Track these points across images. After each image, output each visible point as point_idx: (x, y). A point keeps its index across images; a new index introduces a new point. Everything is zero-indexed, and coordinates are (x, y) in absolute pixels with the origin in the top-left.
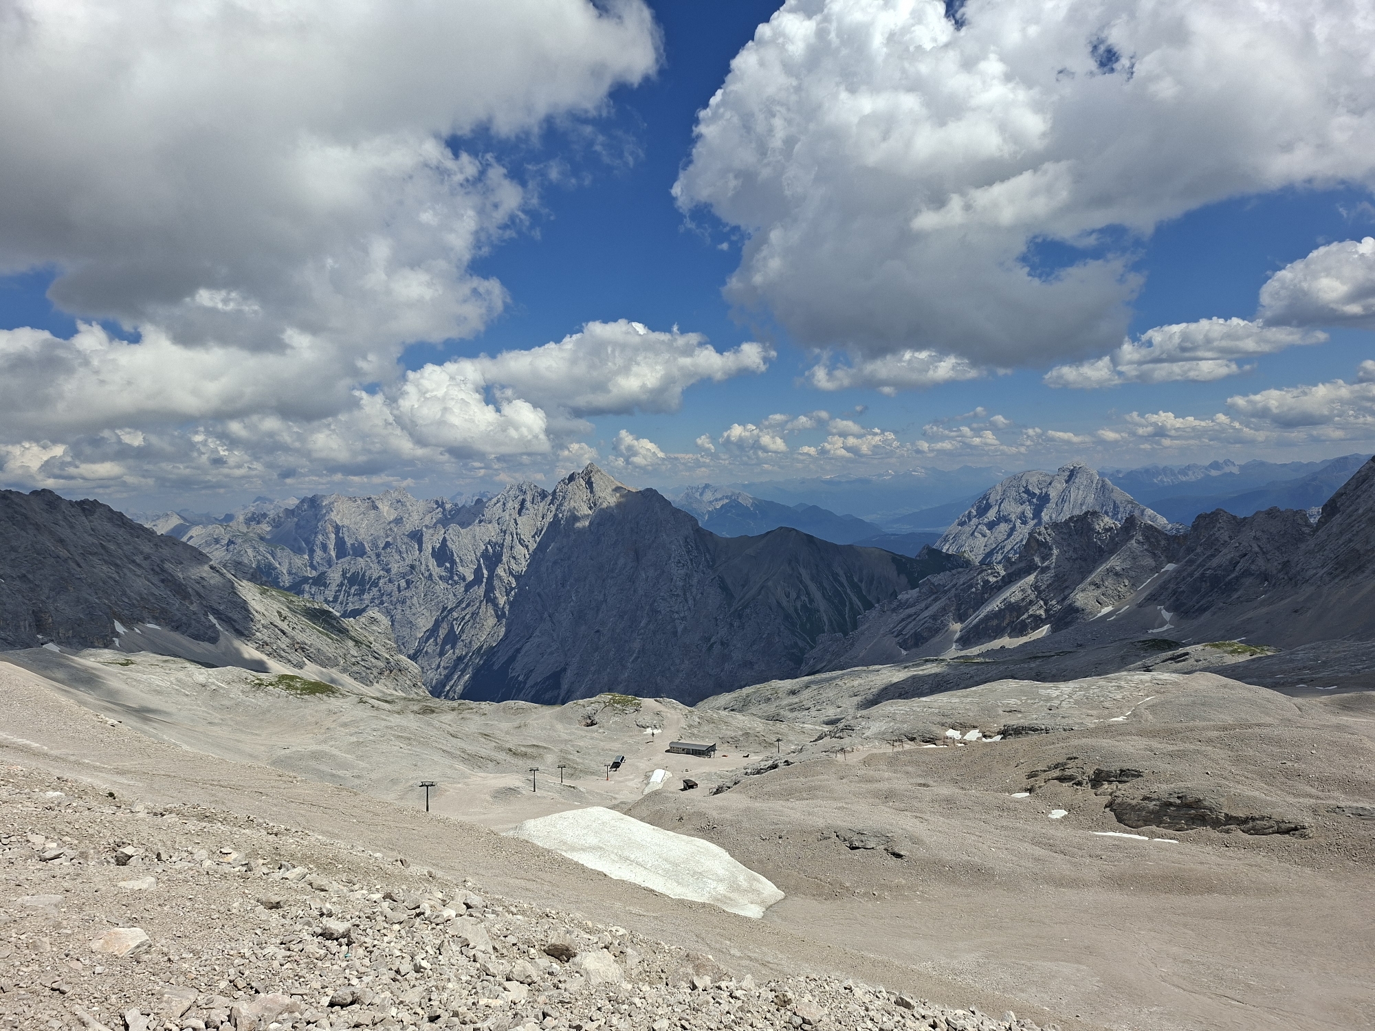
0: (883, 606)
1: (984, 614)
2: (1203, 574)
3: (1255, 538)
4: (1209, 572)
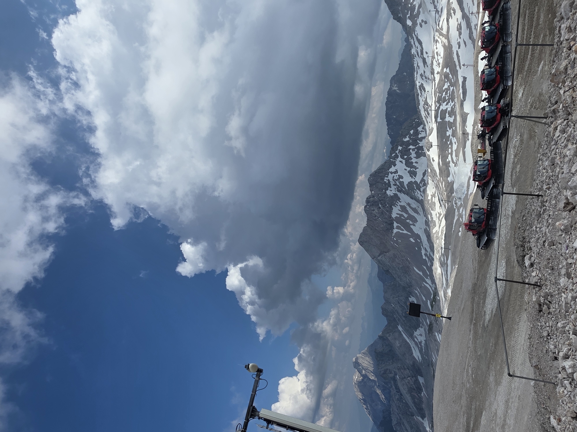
1: (412, 403)
2: (404, 317)
3: (393, 298)
4: (404, 314)
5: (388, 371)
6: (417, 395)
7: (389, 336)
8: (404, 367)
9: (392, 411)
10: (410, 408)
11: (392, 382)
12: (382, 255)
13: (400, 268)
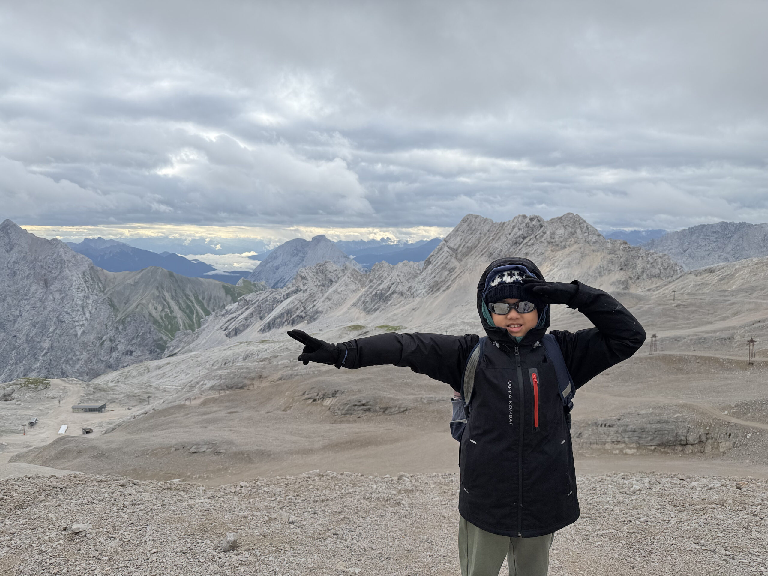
0: (217, 313)
1: (273, 316)
2: (376, 293)
3: (398, 275)
4: (379, 292)
5: (305, 281)
6: (286, 321)
7: (349, 277)
8: (315, 300)
9: (260, 294)
10: (268, 314)
11: (294, 289)
12: (451, 252)
13: (435, 279)
